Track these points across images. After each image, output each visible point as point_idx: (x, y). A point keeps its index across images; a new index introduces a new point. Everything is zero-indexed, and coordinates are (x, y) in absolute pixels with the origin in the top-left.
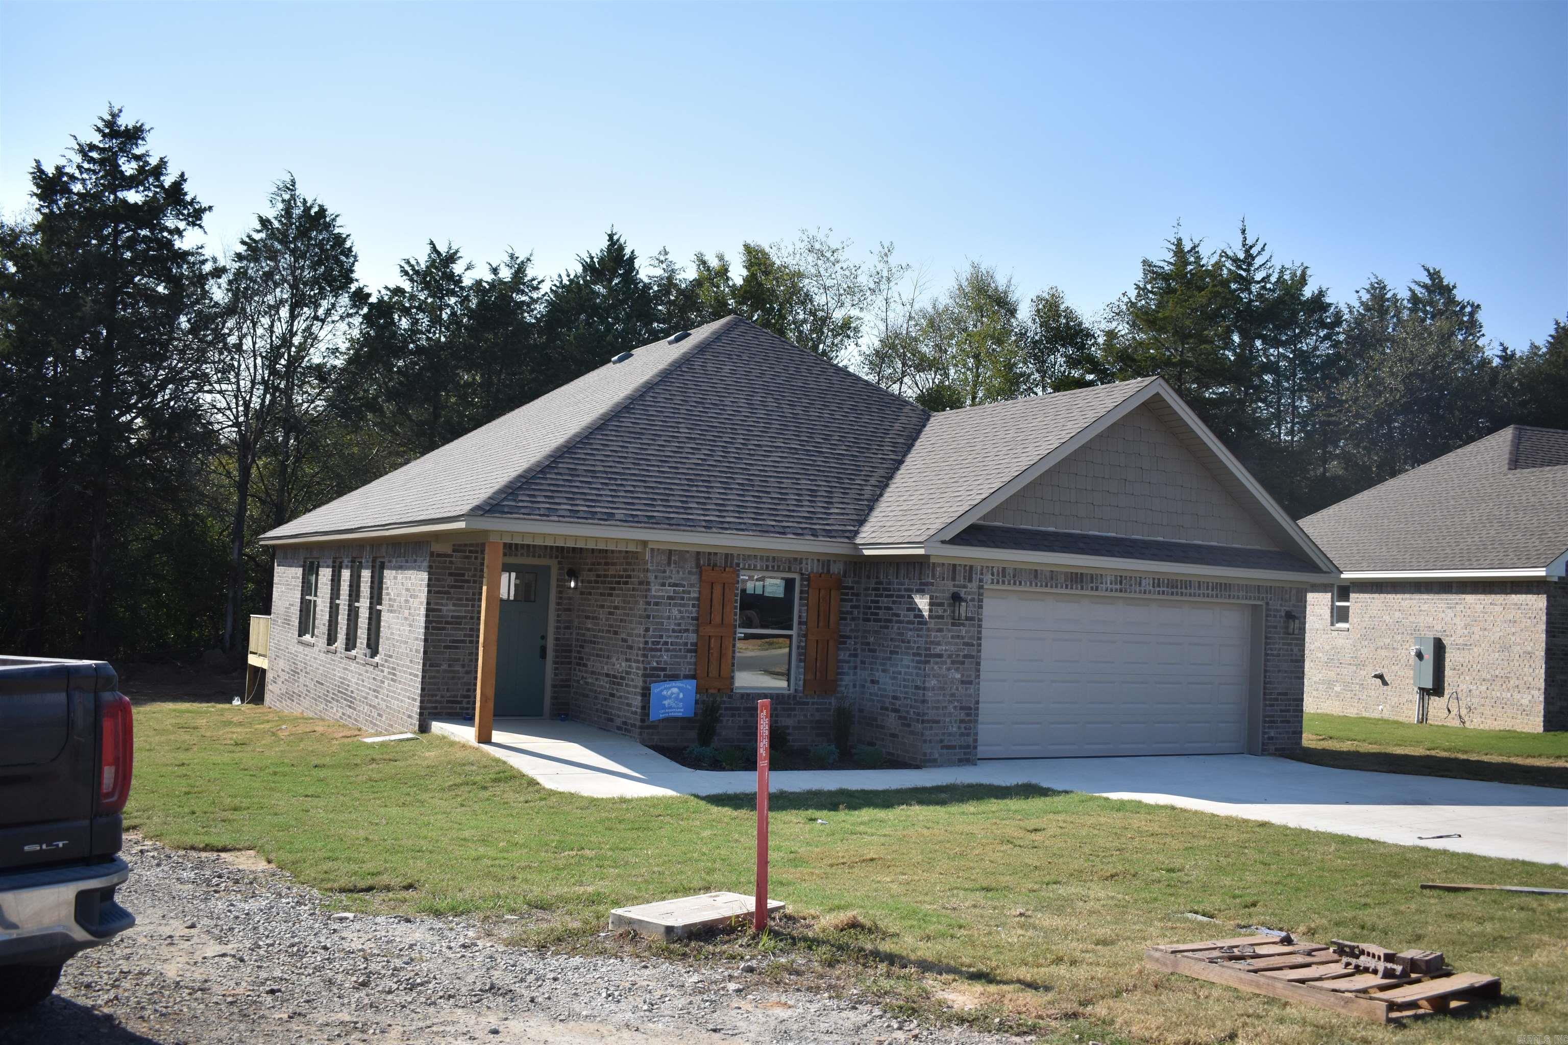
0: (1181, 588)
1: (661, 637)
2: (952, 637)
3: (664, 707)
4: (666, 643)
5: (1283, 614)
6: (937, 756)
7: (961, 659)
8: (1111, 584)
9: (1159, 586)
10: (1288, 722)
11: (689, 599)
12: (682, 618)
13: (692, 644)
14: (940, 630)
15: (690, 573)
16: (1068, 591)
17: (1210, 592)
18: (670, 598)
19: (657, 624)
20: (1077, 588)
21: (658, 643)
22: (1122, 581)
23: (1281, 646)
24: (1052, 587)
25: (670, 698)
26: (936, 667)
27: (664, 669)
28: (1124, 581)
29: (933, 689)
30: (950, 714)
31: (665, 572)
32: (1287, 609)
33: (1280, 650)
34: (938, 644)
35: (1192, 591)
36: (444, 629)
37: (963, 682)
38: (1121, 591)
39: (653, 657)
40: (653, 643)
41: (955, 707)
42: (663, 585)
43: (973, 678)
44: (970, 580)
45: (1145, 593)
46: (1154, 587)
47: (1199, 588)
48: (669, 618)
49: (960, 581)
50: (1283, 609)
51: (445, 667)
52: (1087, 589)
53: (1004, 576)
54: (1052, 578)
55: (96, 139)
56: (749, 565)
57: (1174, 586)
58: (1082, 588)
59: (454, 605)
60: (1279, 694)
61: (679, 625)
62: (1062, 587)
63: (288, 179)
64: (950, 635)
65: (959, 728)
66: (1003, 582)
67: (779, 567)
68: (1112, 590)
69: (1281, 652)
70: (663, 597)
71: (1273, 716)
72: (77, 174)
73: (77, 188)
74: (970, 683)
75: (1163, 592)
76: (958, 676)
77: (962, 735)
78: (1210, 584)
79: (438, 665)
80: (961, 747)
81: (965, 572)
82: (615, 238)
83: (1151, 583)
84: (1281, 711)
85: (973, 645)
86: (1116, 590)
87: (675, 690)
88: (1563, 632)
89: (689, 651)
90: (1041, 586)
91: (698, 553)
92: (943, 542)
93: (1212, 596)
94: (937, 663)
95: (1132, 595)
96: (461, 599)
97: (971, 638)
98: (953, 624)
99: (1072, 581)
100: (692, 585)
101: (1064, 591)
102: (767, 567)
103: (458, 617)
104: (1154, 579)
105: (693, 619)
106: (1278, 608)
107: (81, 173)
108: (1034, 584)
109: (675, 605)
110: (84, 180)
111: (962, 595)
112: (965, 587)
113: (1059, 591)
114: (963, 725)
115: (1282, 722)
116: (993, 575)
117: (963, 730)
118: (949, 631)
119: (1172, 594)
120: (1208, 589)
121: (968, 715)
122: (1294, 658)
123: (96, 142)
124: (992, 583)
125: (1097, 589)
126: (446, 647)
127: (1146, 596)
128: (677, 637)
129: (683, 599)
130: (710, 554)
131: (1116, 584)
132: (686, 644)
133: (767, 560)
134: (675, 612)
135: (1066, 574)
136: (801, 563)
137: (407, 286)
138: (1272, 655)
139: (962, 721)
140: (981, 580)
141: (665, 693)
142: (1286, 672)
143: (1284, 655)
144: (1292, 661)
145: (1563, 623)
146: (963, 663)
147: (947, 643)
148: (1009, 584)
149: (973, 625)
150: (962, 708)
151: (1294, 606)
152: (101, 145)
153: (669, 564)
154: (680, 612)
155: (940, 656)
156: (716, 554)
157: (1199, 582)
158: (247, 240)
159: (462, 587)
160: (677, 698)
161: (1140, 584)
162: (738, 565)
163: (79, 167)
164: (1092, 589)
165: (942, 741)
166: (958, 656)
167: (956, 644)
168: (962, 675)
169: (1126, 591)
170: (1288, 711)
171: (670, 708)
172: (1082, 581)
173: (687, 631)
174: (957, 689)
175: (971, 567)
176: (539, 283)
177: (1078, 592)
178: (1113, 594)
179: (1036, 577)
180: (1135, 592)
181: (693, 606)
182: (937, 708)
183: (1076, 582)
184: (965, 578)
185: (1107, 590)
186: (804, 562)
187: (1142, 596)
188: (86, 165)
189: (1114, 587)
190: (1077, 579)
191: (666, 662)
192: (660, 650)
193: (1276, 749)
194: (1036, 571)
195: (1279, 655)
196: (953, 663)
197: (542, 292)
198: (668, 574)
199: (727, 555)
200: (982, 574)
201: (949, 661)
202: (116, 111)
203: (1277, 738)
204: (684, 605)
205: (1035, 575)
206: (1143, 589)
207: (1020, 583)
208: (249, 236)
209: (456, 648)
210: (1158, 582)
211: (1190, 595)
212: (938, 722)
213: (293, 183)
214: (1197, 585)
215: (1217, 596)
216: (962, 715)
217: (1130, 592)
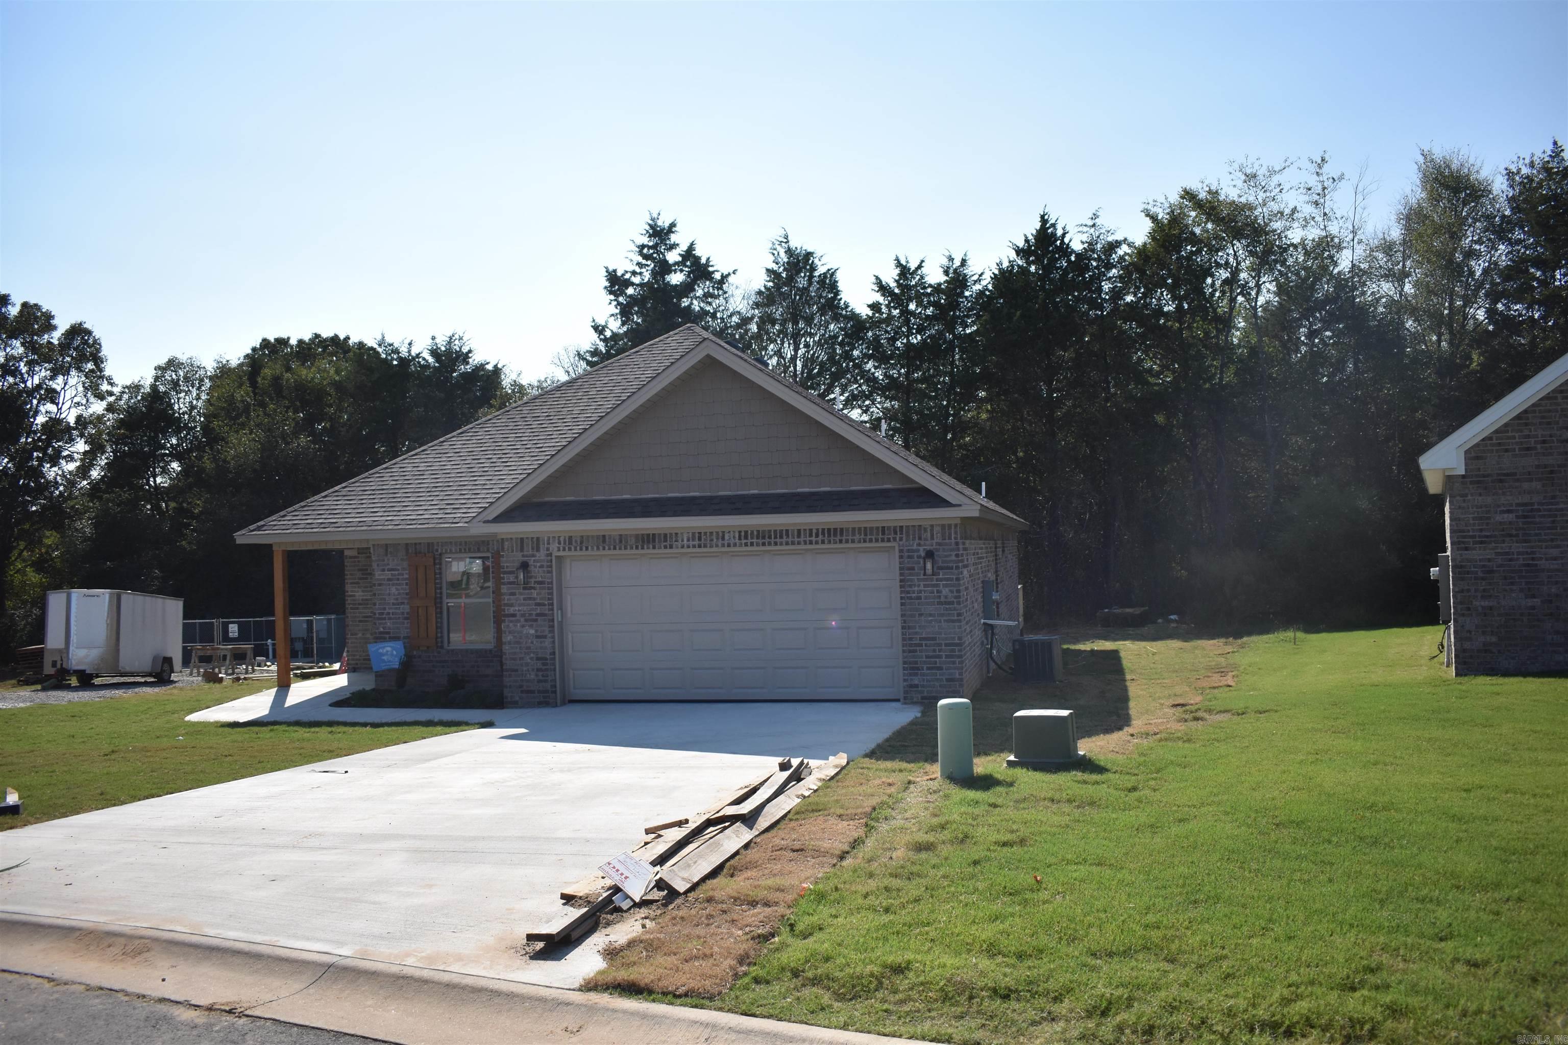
0: (776, 537)
1: (385, 609)
2: (524, 599)
3: (384, 661)
4: (389, 614)
5: (923, 554)
6: (517, 699)
7: (534, 617)
8: (688, 540)
9: (746, 538)
10: (940, 668)
11: (403, 579)
12: (399, 594)
13: (408, 613)
14: (513, 594)
15: (402, 560)
16: (640, 551)
17: (814, 539)
18: (389, 580)
19: (381, 599)
20: (648, 548)
21: (383, 614)
22: (700, 539)
23: (922, 588)
24: (620, 549)
25: (386, 654)
26: (511, 625)
27: (388, 633)
28: (703, 537)
29: (510, 643)
30: (527, 665)
31: (384, 560)
32: (928, 548)
33: (920, 592)
34: (512, 605)
35: (790, 540)
36: (357, 608)
37: (537, 637)
38: (700, 546)
39: (380, 624)
40: (380, 614)
41: (531, 659)
42: (383, 570)
43: (546, 633)
44: (538, 550)
45: (729, 545)
46: (740, 539)
47: (799, 536)
48: (389, 594)
49: (528, 551)
50: (921, 548)
51: (360, 635)
52: (660, 548)
53: (570, 543)
54: (621, 541)
55: (645, 240)
56: (446, 550)
57: (765, 537)
58: (654, 548)
59: (363, 591)
60: (921, 639)
61: (397, 599)
62: (632, 548)
63: (783, 233)
64: (522, 597)
65: (537, 675)
66: (570, 549)
67: (469, 549)
68: (688, 547)
69: (923, 595)
70: (384, 579)
71: (916, 663)
72: (638, 270)
73: (636, 280)
74: (545, 637)
75: (752, 544)
76: (532, 632)
77: (540, 681)
78: (814, 531)
79: (356, 634)
80: (539, 692)
81: (533, 543)
82: (1046, 217)
83: (737, 536)
84: (927, 657)
85: (545, 605)
86: (694, 546)
87: (389, 649)
88: (1481, 542)
89: (406, 618)
90: (609, 549)
91: (407, 545)
92: (485, 522)
93: (817, 543)
94: (511, 621)
95: (714, 549)
96: (366, 587)
97: (541, 599)
98: (524, 588)
99: (643, 542)
100: (404, 569)
101: (634, 551)
102: (460, 550)
103: (367, 600)
104: (740, 532)
105: (407, 594)
106: (915, 547)
107: (641, 268)
108: (601, 548)
109: (393, 585)
110: (641, 274)
111: (531, 563)
112: (533, 556)
113: (628, 552)
114: (540, 673)
115: (928, 669)
116: (559, 543)
117: (541, 678)
118: (521, 594)
119: (764, 544)
120: (811, 535)
121: (544, 664)
122: (943, 599)
123: (646, 243)
124: (559, 550)
125: (671, 547)
126: (360, 621)
127: (732, 549)
128: (396, 608)
129: (398, 579)
130: (416, 544)
131: (693, 540)
132: (403, 613)
133: (461, 544)
134: (393, 590)
135: (637, 536)
136: (488, 544)
137: (881, 299)
138: (911, 598)
139: (538, 670)
140: (548, 549)
141: (381, 651)
142: (930, 615)
143: (926, 598)
144: (940, 603)
145: (1481, 530)
146: (536, 620)
147: (520, 605)
148: (576, 550)
149: (544, 588)
150: (538, 659)
151: (939, 544)
152: (651, 244)
153: (386, 555)
154: (397, 589)
155: (514, 615)
156: (420, 544)
157: (799, 531)
158: (763, 289)
159: (366, 579)
160: (392, 655)
161: (723, 539)
162: (437, 550)
163: (639, 264)
164: (665, 547)
165: (521, 686)
166: (530, 615)
167: (528, 605)
168: (536, 631)
169: (705, 546)
170: (939, 657)
171: (390, 661)
172: (654, 541)
173: (403, 603)
174: (532, 643)
175: (538, 539)
176: (980, 275)
177: (651, 551)
178: (691, 550)
179: (604, 541)
180: (717, 546)
181: (407, 584)
182: (514, 659)
183: (648, 542)
184: (533, 549)
185: (683, 547)
186: (491, 543)
187: (726, 549)
188: (644, 262)
189: (691, 543)
190: (648, 540)
191: (390, 628)
192: (385, 619)
193: (923, 698)
194: (604, 536)
195: (919, 598)
196: (526, 620)
197: (984, 283)
198: (386, 562)
199: (428, 544)
200: (549, 544)
201: (522, 619)
202: (655, 215)
203: (923, 686)
204: (399, 585)
205: (603, 540)
206: (726, 543)
207: (587, 549)
208: (765, 286)
209: (366, 621)
210: (744, 535)
211: (787, 544)
212: (516, 670)
213: (786, 237)
214: (796, 533)
215: (823, 542)
216: (539, 665)
217: (711, 547)
